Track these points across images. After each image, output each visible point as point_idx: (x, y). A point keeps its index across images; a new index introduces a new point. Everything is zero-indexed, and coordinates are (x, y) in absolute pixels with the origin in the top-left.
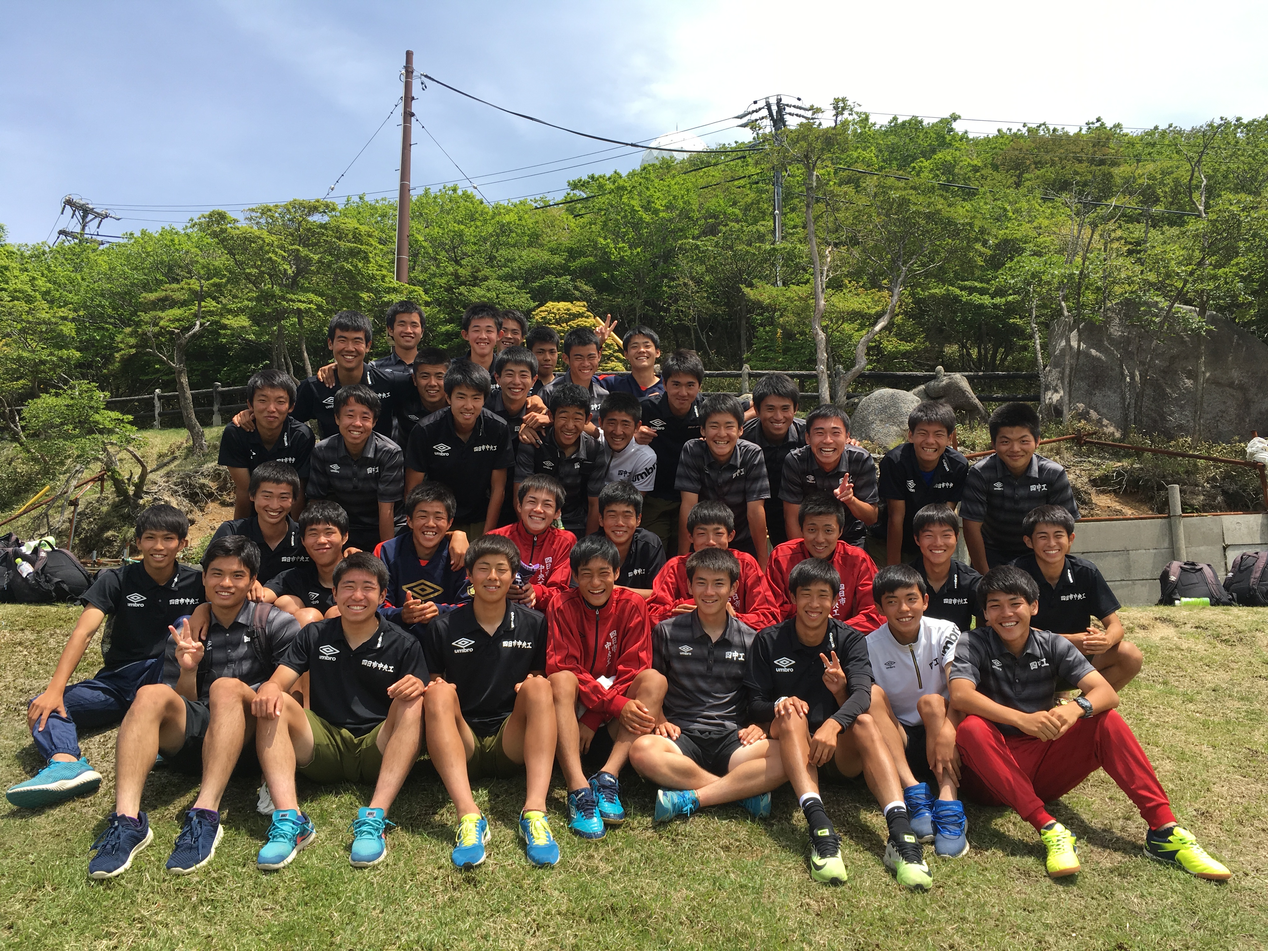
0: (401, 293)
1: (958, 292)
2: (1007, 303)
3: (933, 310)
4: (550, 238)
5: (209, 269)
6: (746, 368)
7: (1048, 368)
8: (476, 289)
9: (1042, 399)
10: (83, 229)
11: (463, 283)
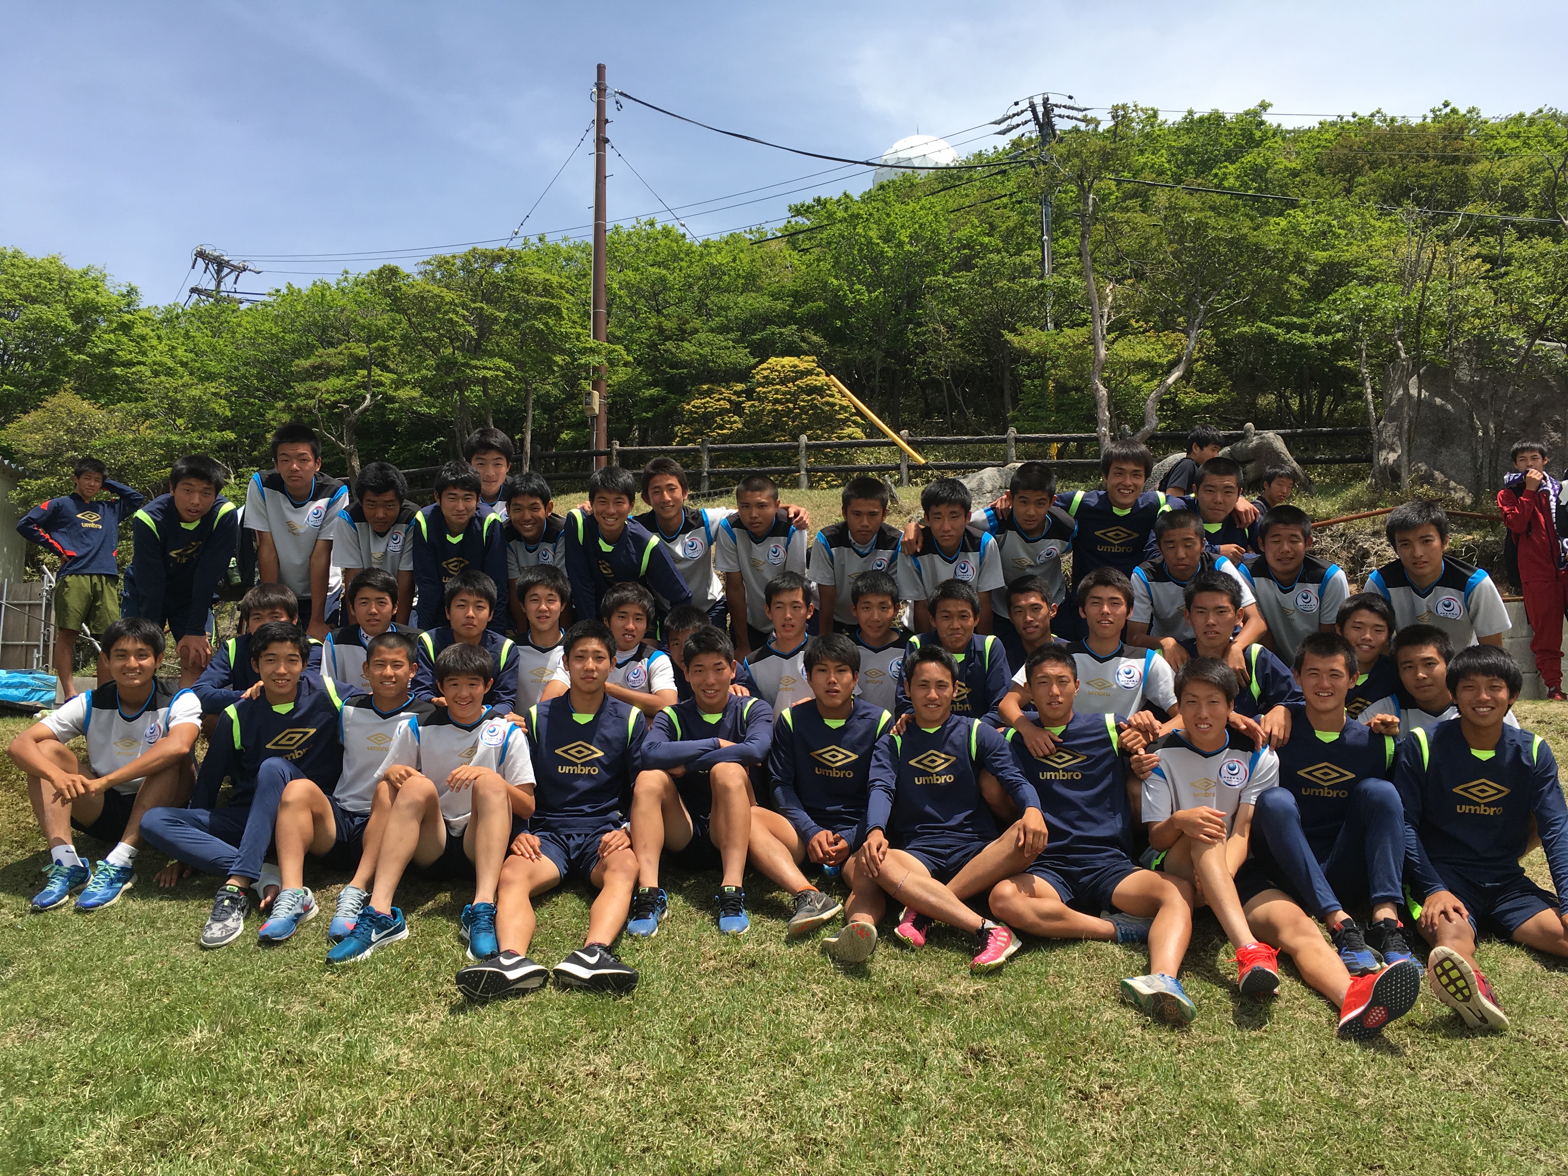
0: (599, 353)
1: (1273, 329)
2: (1335, 342)
3: (1242, 353)
4: (771, 280)
5: (370, 331)
6: (1012, 432)
7: (1382, 423)
8: (686, 344)
9: (1375, 460)
10: (218, 285)
11: (668, 338)
